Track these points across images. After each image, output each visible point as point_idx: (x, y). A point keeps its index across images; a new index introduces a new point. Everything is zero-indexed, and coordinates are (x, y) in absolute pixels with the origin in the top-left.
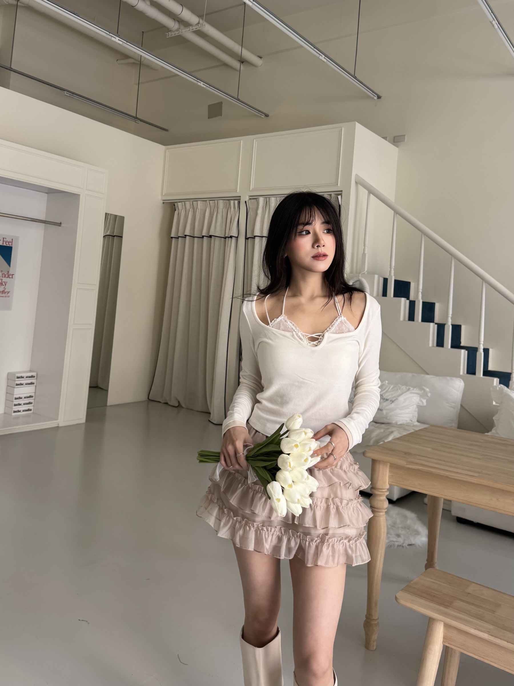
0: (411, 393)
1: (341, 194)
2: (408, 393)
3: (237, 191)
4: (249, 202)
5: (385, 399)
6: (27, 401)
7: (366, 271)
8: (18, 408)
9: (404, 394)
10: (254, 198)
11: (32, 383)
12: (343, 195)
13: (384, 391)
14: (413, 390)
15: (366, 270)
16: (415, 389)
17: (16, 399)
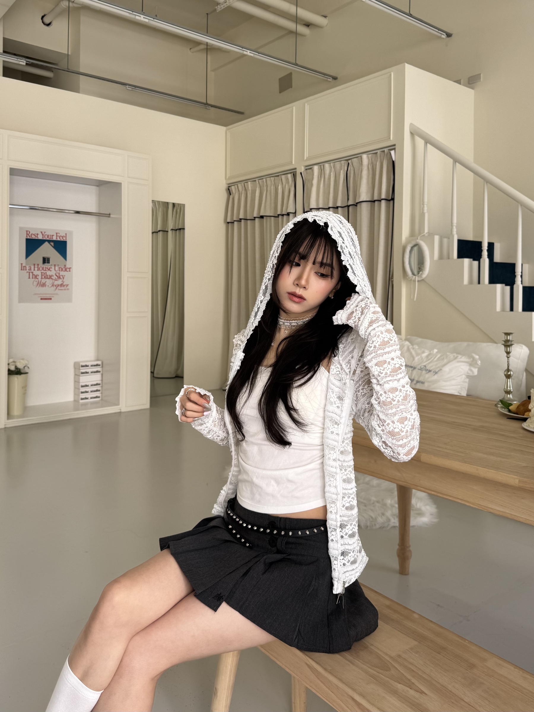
0: (458, 362)
1: (394, 149)
2: (454, 362)
3: (292, 163)
4: (304, 173)
5: (427, 370)
6: (95, 388)
7: (427, 233)
8: (86, 395)
9: (451, 363)
10: (309, 168)
11: (97, 372)
12: (396, 150)
13: (428, 362)
14: (461, 358)
15: (426, 231)
16: (463, 357)
17: (82, 386)
